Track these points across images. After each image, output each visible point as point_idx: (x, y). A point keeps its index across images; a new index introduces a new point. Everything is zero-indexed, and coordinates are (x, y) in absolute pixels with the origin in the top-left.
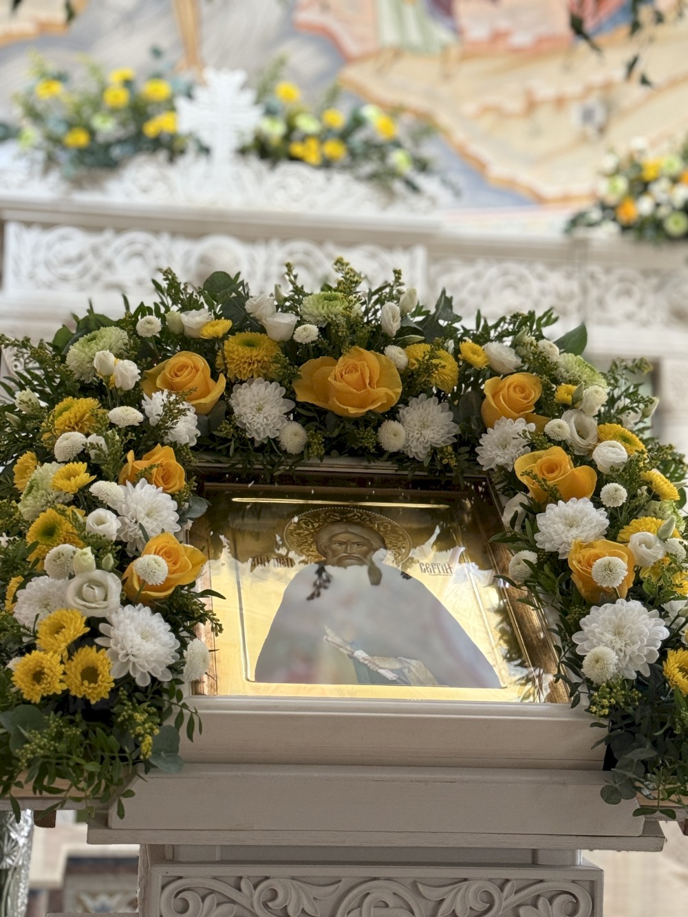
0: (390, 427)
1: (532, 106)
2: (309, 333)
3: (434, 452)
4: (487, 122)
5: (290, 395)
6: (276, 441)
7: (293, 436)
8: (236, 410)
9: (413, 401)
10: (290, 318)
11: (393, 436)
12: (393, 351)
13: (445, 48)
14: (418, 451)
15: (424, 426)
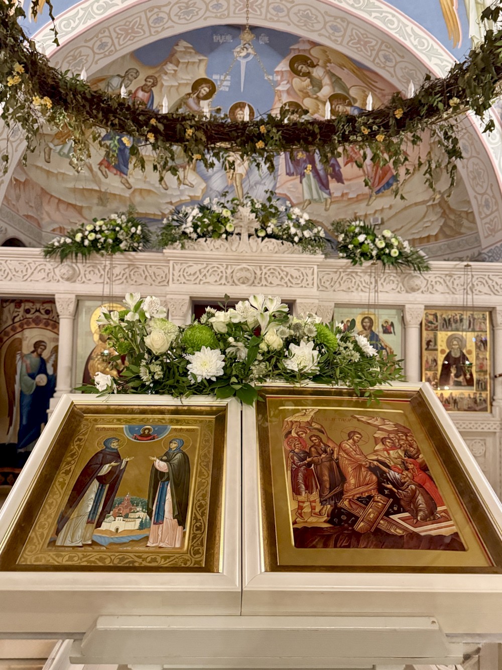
1: (356, 218)
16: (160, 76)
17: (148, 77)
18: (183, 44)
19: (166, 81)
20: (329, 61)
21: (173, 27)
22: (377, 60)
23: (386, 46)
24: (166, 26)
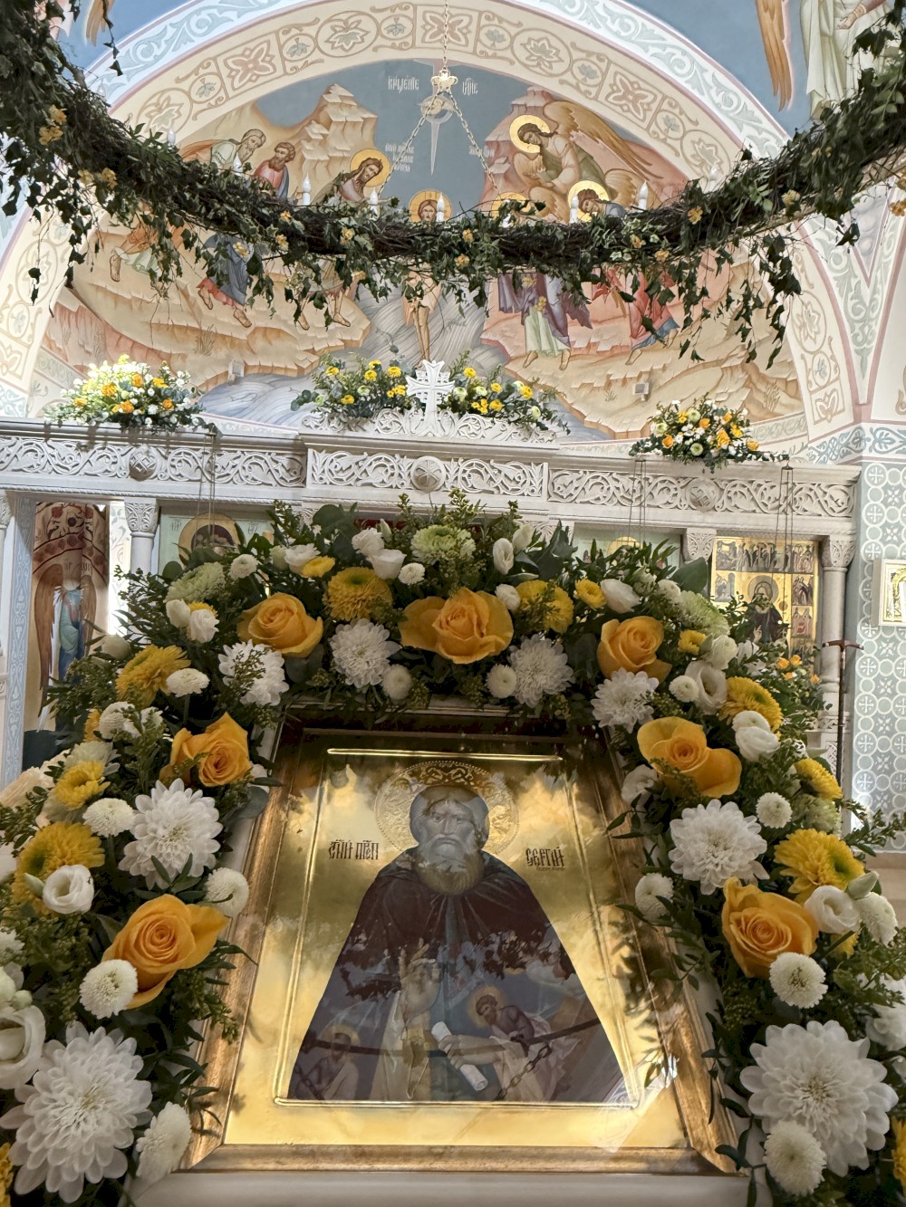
0: (501, 671)
1: (609, 384)
2: (414, 573)
3: (547, 698)
4: (584, 392)
5: (394, 637)
6: (379, 688)
7: (396, 682)
8: (335, 654)
9: (525, 643)
10: (396, 556)
11: (503, 681)
12: (504, 590)
13: (562, 352)
14: (530, 696)
15: (536, 670)
16: (299, 143)
17: (279, 146)
18: (338, 91)
19: (310, 153)
20: (574, 127)
21: (321, 61)
22: (653, 127)
23: (670, 105)
24: (310, 60)
